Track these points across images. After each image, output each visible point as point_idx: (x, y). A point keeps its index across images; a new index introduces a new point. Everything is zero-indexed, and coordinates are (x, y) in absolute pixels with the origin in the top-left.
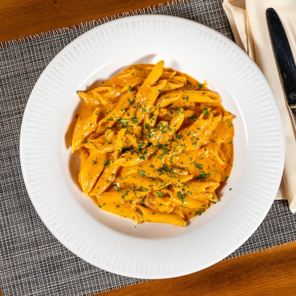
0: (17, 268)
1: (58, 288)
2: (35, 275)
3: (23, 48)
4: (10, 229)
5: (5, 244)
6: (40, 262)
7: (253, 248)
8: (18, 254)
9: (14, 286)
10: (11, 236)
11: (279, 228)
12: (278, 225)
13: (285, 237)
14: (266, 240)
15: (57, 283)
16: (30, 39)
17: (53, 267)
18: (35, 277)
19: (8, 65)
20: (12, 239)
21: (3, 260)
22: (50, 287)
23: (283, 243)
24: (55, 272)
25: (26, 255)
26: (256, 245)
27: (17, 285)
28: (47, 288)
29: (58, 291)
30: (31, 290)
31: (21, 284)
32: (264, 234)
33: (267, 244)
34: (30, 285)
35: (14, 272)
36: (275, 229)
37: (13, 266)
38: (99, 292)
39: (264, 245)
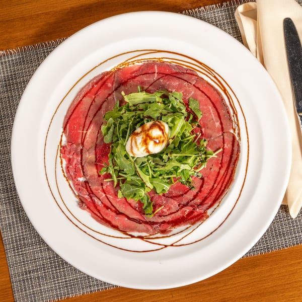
0: (27, 264)
1: (66, 284)
2: (44, 270)
3: (40, 53)
4: (21, 226)
5: (16, 240)
6: (50, 258)
7: (254, 251)
8: (29, 250)
9: (23, 280)
10: (22, 232)
11: (280, 232)
12: (280, 229)
13: (286, 242)
14: (267, 243)
15: (65, 279)
16: (46, 45)
17: (61, 264)
18: (44, 273)
19: (24, 69)
20: (23, 235)
21: (14, 256)
22: (58, 283)
23: (284, 247)
24: (64, 268)
25: (36, 251)
26: (258, 248)
27: (27, 279)
28: (55, 284)
29: (66, 286)
30: (40, 285)
31: (31, 278)
32: (266, 238)
33: (269, 248)
34: (39, 279)
35: (24, 267)
36: (276, 233)
37: (24, 262)
38: (105, 288)
39: (265, 249)
